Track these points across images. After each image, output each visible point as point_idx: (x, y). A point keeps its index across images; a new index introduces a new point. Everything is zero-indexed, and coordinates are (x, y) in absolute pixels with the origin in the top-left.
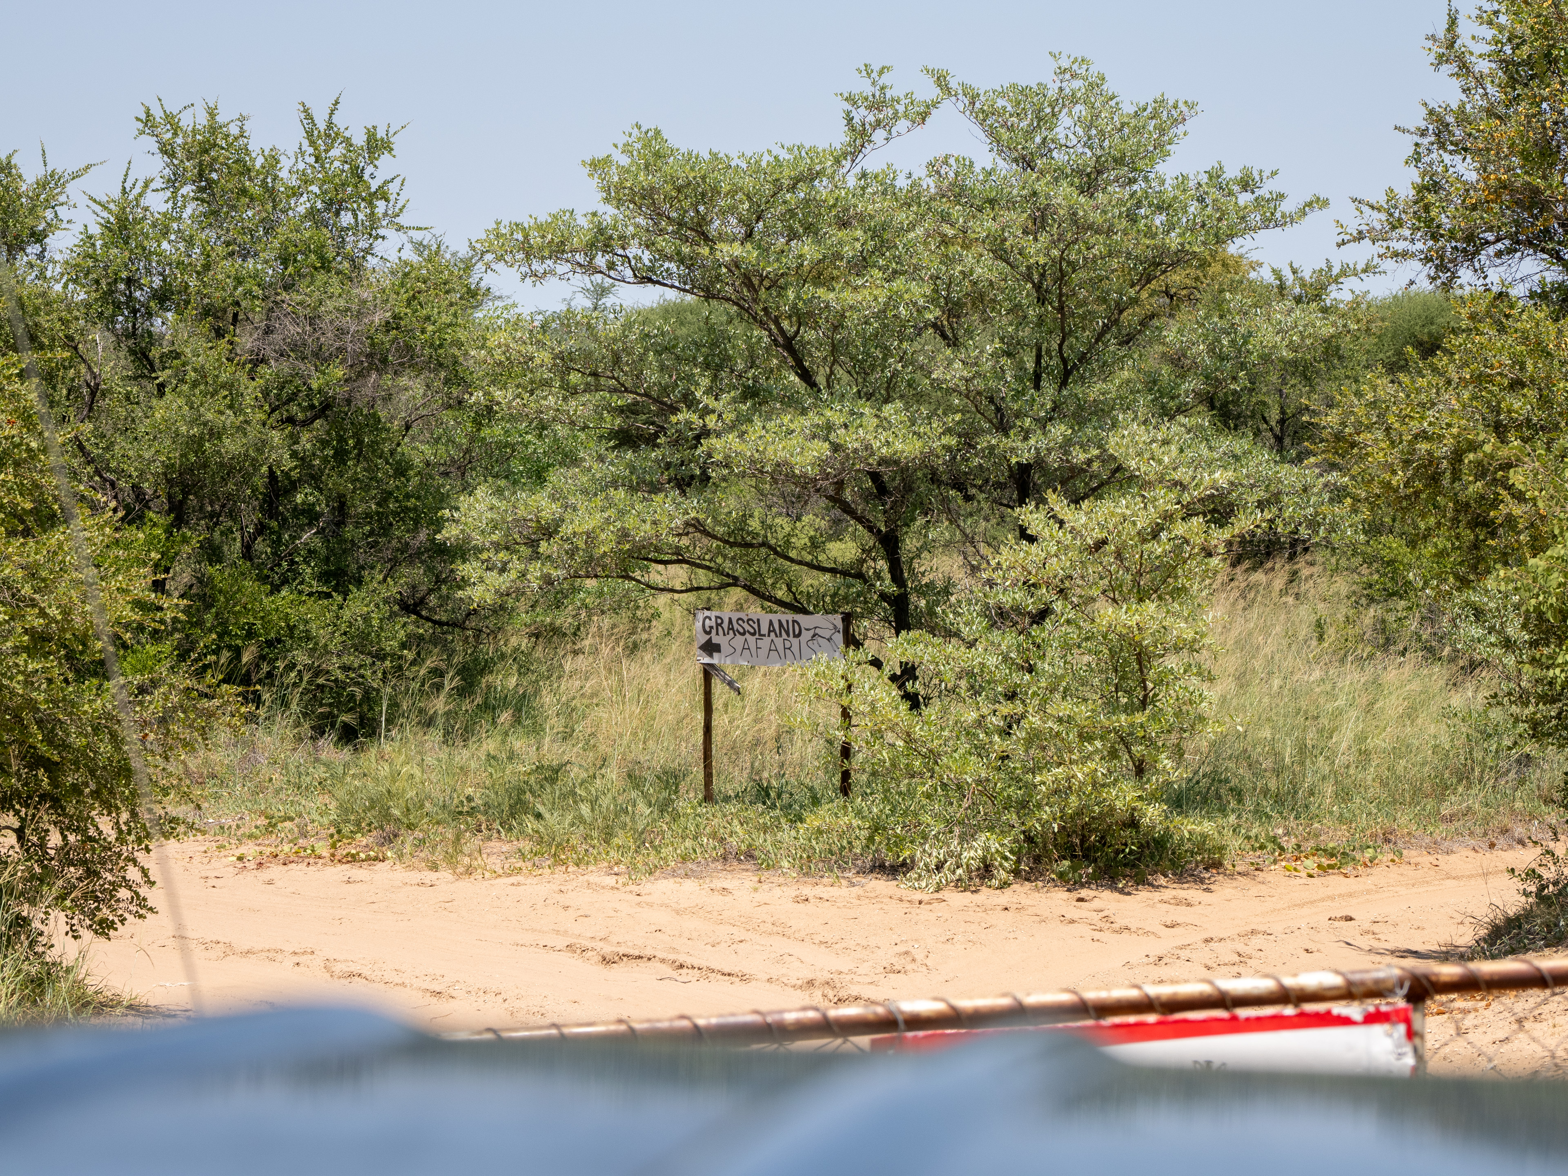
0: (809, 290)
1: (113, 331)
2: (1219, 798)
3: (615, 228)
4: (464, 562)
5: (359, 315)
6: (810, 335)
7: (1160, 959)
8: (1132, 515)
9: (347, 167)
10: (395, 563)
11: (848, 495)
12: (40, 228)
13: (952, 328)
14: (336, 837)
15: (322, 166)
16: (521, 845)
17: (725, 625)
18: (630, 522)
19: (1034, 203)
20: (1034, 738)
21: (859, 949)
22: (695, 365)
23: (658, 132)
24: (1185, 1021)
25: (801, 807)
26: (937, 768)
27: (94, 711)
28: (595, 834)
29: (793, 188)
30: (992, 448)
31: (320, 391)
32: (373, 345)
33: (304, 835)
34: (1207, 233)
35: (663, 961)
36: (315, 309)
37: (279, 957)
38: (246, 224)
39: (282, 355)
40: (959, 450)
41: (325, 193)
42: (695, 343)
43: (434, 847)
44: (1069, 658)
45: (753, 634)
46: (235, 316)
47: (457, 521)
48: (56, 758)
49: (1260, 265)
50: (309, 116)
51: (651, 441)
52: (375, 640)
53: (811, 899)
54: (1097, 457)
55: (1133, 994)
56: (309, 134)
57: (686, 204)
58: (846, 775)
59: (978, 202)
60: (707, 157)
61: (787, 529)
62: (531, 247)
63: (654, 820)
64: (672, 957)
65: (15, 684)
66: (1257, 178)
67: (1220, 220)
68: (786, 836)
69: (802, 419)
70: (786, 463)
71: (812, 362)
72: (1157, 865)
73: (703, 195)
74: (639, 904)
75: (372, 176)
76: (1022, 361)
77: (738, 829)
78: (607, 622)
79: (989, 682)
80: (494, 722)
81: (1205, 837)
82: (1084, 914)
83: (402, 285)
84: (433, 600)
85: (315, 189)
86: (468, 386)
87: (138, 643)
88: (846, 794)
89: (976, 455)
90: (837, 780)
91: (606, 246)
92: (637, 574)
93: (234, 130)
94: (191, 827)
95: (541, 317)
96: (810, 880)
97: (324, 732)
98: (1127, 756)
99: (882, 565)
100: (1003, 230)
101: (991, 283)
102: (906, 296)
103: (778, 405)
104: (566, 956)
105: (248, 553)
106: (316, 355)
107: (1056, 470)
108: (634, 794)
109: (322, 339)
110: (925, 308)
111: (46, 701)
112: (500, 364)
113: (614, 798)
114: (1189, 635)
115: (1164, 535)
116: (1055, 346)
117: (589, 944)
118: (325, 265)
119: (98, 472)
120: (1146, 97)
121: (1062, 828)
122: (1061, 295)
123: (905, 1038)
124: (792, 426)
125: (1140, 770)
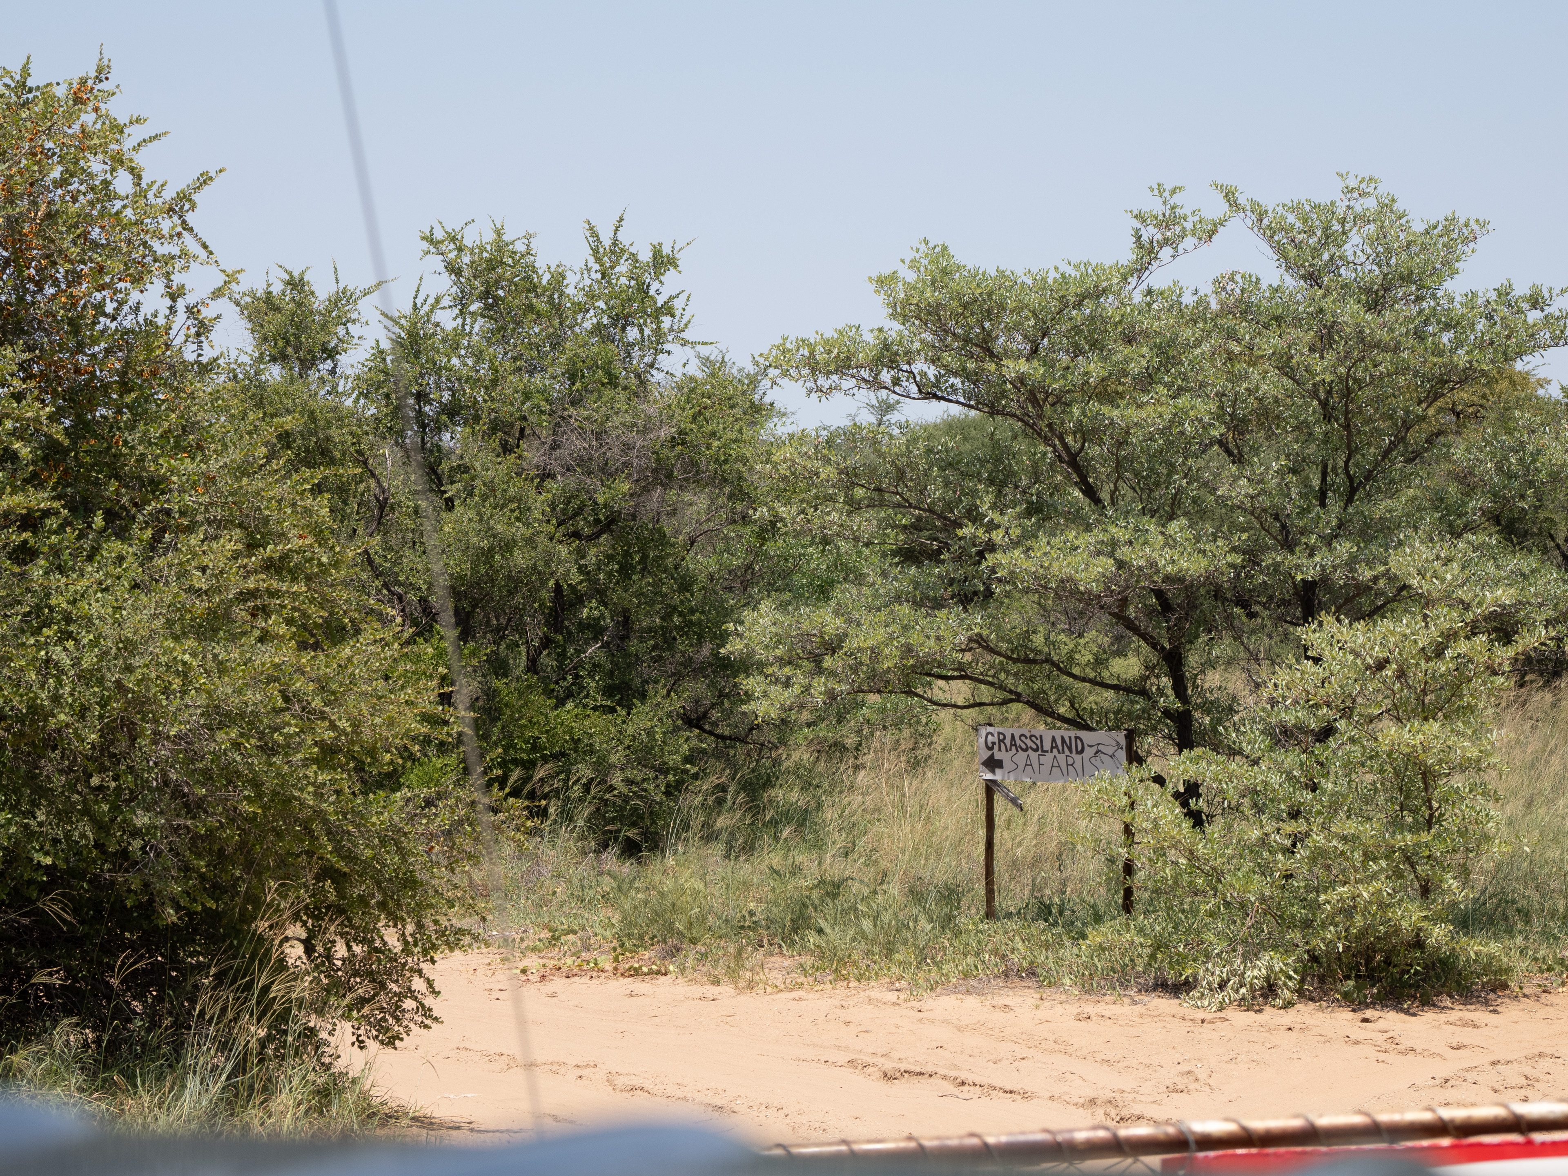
0: (1094, 406)
1: (402, 446)
2: (1506, 919)
3: (900, 343)
4: (748, 677)
5: (645, 431)
6: (1094, 451)
7: (1446, 1081)
8: (1413, 634)
9: (633, 283)
10: (678, 677)
11: (1131, 612)
12: (333, 344)
13: (1237, 447)
14: (619, 950)
15: (609, 282)
16: (803, 959)
17: (1008, 741)
18: (914, 638)
19: (1321, 320)
20: (1318, 856)
21: (1141, 1067)
22: (980, 481)
23: (945, 248)
24: (1480, 1145)
25: (1084, 924)
26: (1220, 886)
27: (382, 823)
28: (876, 949)
29: (1079, 305)
30: (1277, 565)
31: (606, 505)
32: (658, 460)
33: (587, 948)
34: (1496, 350)
35: (944, 1077)
36: (602, 424)
37: (562, 1070)
38: (533, 340)
39: (568, 470)
40: (1244, 567)
41: (613, 308)
42: (979, 459)
43: (716, 961)
44: (1354, 776)
45: (1036, 750)
46: (522, 430)
47: (741, 636)
48: (346, 870)
49: (1548, 382)
50: (594, 234)
51: (935, 557)
52: (659, 754)
53: (1093, 1017)
54: (1383, 575)
55: (1426, 1116)
56: (595, 252)
57: (972, 321)
58: (1128, 892)
59: (1264, 319)
60: (994, 273)
61: (1071, 646)
62: (817, 363)
63: (936, 937)
64: (953, 1073)
65: (305, 795)
66: (1547, 296)
67: (1508, 337)
68: (1068, 954)
69: (1086, 536)
70: (1071, 579)
71: (1096, 478)
72: (1442, 986)
73: (989, 311)
74: (920, 1020)
75: (658, 292)
76: (1307, 478)
77: (1020, 945)
78: (889, 738)
79: (1272, 800)
80: (777, 839)
81: (1491, 957)
82: (1369, 1034)
83: (688, 401)
84: (715, 714)
85: (601, 304)
86: (753, 503)
87: (426, 755)
88: (1128, 912)
89: (1261, 572)
90: (1119, 898)
91: (892, 361)
92: (919, 691)
93: (520, 247)
94: (476, 938)
95: (825, 433)
96: (1093, 998)
97: (607, 846)
98: (1412, 876)
99: (1166, 681)
100: (1289, 347)
101: (1276, 400)
102: (1192, 413)
103: (1062, 521)
104: (847, 1072)
105: (533, 666)
106: (603, 469)
107: (1341, 587)
108: (915, 911)
109: (609, 454)
110: (1210, 425)
111: (336, 813)
112: (785, 479)
113: (895, 914)
114: (1473, 753)
115: (1449, 653)
116: (1342, 464)
117: (870, 1060)
118: (613, 381)
119: (386, 585)
120: (1437, 215)
121: (1347, 948)
122: (1347, 412)
123: (1196, 1158)
124: (1077, 543)
125: (1425, 891)
